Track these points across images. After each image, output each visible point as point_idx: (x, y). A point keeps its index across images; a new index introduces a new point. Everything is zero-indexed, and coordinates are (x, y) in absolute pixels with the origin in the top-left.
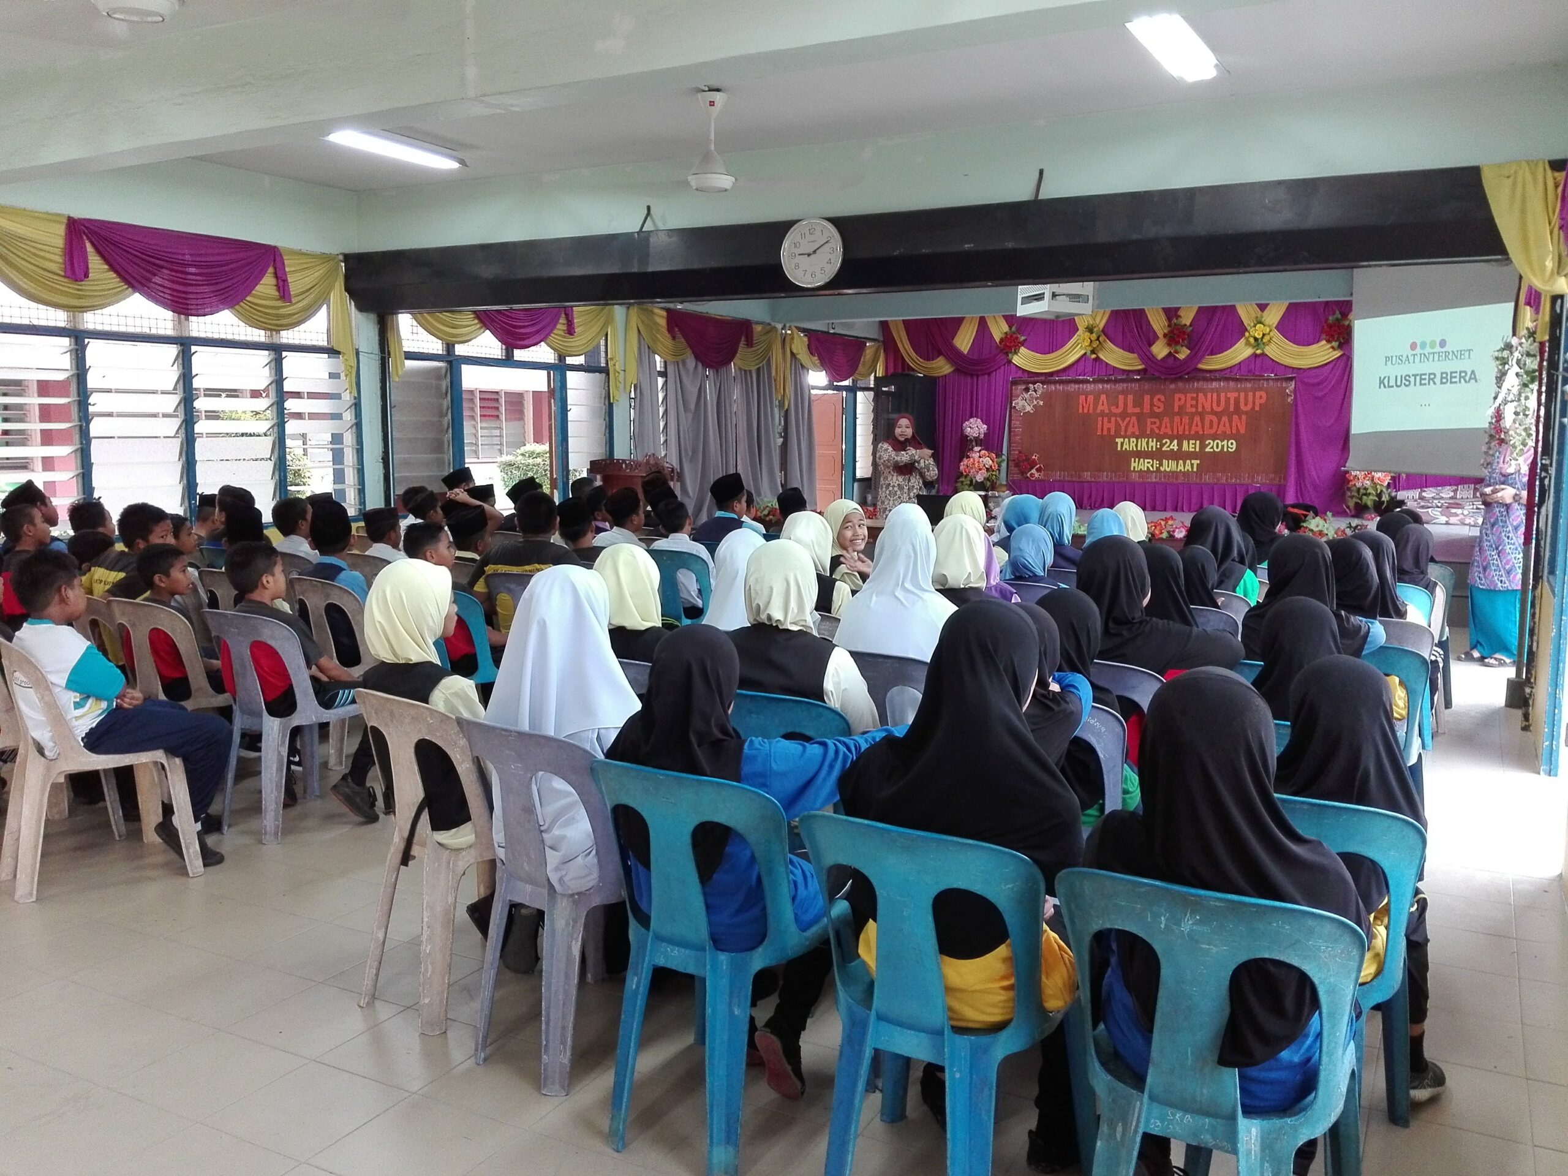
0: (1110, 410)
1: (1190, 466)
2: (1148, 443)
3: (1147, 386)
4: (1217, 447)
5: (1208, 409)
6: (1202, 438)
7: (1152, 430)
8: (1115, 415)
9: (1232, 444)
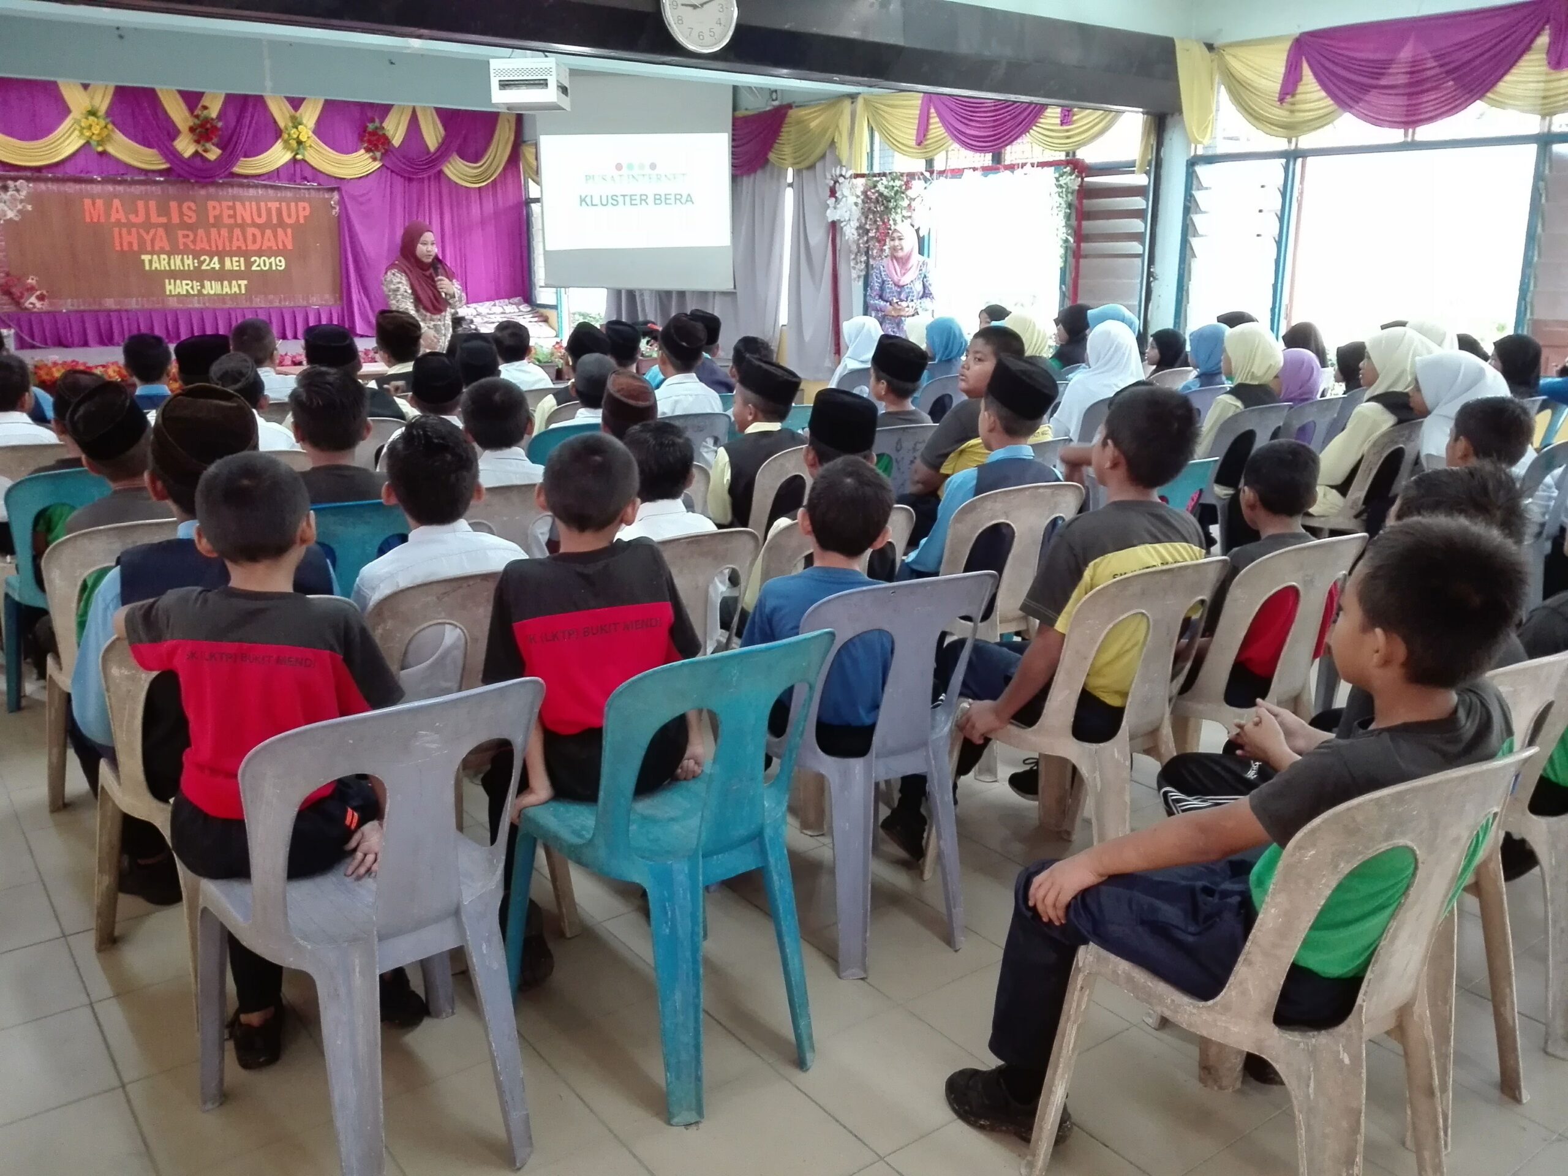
0: (127, 218)
1: (238, 287)
2: (182, 261)
3: (172, 190)
4: (265, 266)
5: (249, 221)
6: (246, 254)
7: (185, 244)
8: (134, 225)
9: (280, 261)
